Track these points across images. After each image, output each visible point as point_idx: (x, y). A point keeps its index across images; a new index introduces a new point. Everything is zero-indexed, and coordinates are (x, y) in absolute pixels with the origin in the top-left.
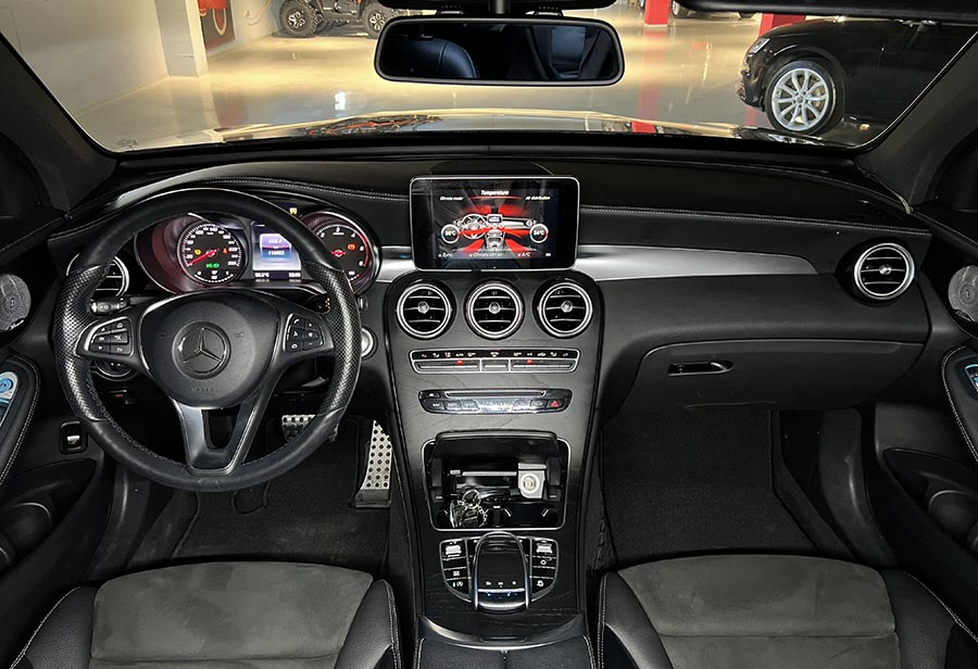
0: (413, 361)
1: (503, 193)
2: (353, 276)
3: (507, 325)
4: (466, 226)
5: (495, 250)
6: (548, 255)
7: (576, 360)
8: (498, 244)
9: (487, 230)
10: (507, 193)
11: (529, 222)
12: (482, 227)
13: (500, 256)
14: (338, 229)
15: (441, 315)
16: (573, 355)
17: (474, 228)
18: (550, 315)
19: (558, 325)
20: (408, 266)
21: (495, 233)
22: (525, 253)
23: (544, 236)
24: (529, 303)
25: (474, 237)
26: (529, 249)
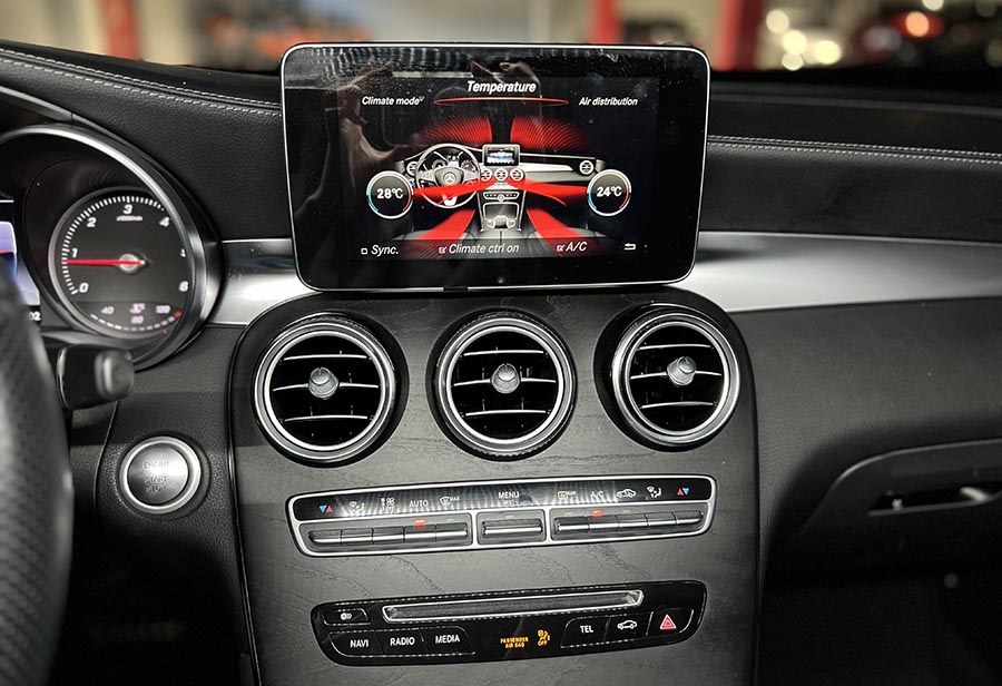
0: (296, 524)
1: (524, 88)
2: (165, 316)
3: (535, 421)
4: (429, 175)
5: (500, 236)
6: (631, 247)
7: (710, 503)
8: (511, 221)
9: (481, 185)
10: (532, 87)
11: (586, 165)
12: (470, 176)
13: (513, 250)
14: (129, 208)
15: (368, 402)
16: (700, 489)
17: (450, 180)
18: (642, 391)
19: (659, 417)
20: (290, 288)
21: (501, 190)
22: (577, 239)
23: (620, 200)
24: (587, 365)
25: (450, 203)
26: (584, 233)
